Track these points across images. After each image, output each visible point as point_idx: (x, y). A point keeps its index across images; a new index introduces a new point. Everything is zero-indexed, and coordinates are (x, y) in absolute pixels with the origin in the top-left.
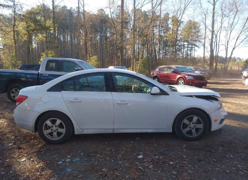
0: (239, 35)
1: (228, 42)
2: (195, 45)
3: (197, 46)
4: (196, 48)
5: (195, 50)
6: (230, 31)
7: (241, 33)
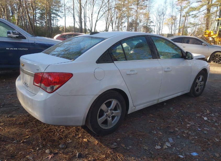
0: (100, 10)
1: (92, 15)
2: (57, 15)
3: (59, 16)
4: (58, 18)
5: (57, 20)
6: (92, 6)
7: (101, 8)
